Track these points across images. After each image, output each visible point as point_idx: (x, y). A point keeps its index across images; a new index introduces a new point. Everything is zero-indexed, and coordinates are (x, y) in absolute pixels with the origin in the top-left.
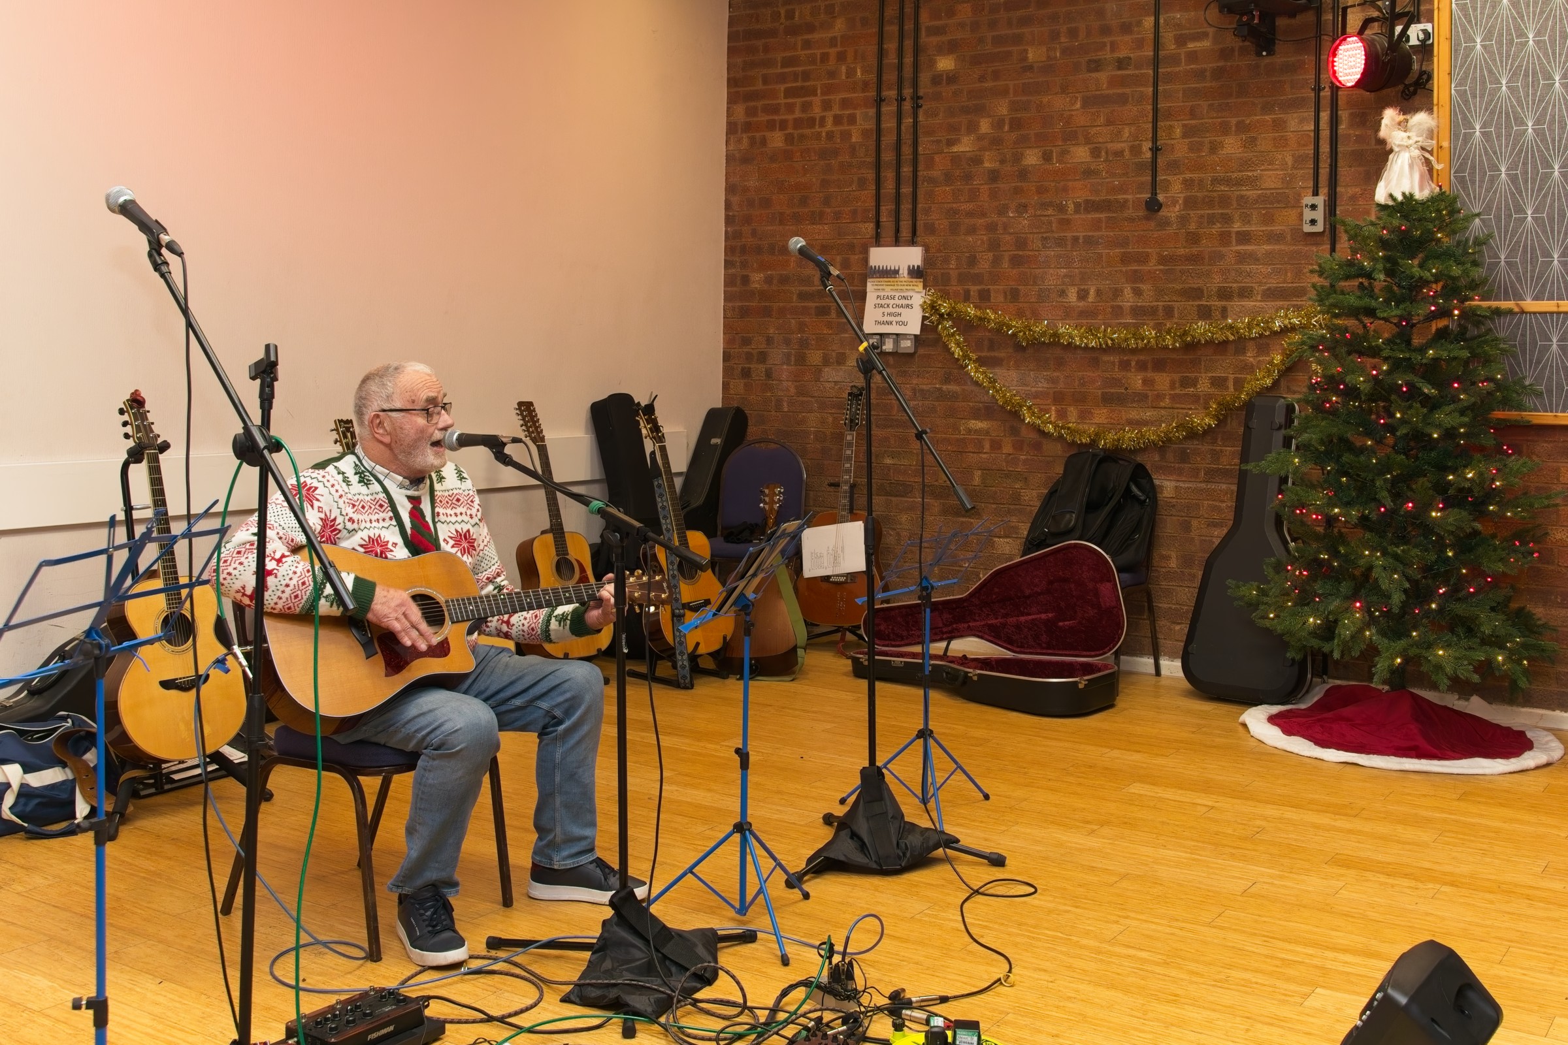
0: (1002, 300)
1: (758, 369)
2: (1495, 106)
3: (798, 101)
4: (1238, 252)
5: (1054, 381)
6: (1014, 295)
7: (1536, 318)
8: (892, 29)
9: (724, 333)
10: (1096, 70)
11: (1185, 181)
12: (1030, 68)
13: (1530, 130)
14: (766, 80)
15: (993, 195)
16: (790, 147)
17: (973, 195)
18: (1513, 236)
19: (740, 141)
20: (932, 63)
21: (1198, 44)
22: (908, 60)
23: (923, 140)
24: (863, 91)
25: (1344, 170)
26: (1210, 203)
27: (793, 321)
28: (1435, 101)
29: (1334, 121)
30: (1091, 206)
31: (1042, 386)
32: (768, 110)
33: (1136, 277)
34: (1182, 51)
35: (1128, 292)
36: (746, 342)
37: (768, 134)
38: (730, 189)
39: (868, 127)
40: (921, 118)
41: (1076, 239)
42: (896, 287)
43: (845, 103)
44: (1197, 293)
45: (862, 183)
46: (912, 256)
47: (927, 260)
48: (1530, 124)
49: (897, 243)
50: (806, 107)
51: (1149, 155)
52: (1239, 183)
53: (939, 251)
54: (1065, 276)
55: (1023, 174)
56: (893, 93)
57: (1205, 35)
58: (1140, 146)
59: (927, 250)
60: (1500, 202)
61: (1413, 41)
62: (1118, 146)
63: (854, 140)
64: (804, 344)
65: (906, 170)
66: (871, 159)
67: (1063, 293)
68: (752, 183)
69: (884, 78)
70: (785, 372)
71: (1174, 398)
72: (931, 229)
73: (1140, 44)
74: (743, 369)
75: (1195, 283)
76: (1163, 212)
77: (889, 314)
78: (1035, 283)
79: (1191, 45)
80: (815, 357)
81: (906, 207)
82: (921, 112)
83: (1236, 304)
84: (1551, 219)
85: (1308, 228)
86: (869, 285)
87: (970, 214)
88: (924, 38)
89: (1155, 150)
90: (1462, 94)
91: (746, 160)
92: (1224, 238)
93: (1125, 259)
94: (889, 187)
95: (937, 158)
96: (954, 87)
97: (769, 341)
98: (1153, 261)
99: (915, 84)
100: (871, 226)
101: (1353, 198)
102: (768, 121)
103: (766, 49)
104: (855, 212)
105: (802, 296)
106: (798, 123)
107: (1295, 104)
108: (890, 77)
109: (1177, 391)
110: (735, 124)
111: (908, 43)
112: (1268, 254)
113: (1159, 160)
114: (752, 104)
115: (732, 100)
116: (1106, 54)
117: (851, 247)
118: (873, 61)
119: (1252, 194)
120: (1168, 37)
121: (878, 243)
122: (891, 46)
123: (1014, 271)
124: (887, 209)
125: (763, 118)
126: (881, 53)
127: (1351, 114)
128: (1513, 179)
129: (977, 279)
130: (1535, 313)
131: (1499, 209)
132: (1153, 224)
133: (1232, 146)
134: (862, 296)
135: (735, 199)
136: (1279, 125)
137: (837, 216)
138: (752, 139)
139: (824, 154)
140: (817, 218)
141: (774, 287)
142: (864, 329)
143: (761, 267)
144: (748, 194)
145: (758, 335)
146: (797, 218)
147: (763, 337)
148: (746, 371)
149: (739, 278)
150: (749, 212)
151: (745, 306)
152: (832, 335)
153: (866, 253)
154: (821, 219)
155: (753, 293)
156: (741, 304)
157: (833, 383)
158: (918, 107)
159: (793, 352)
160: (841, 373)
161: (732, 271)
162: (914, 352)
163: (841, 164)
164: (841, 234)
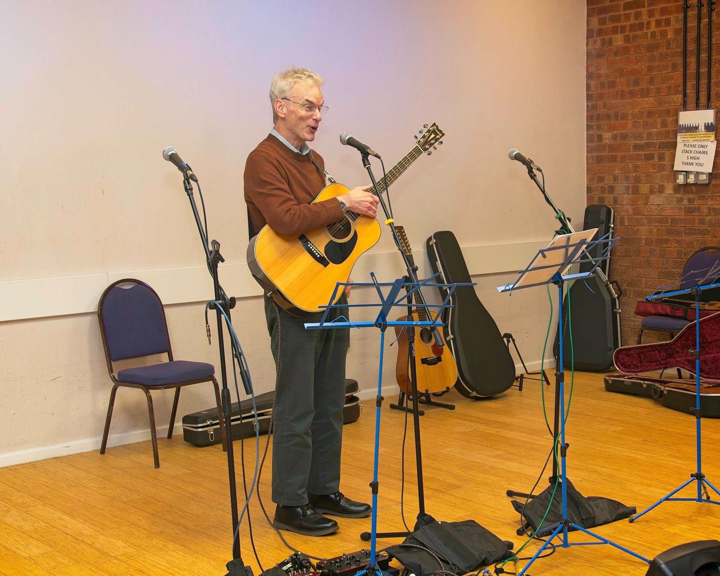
3: (632, 11)
9: (587, 175)
16: (626, 45)
19: (595, 42)
23: (716, 34)
24: (676, 1)
27: (630, 164)
32: (612, 19)
36: (601, 179)
37: (614, 37)
38: (589, 76)
39: (679, 27)
40: (714, 18)
42: (697, 139)
43: (663, 11)
45: (674, 67)
46: (707, 116)
47: (718, 118)
49: (697, 107)
50: (638, 15)
56: (695, 2)
59: (717, 112)
63: (669, 37)
64: (637, 180)
65: (704, 56)
66: (680, 50)
68: (603, 71)
70: (626, 199)
74: (599, 198)
77: (692, 158)
80: (644, 188)
81: (704, 82)
82: (714, 14)
86: (679, 137)
91: (599, 55)
94: (692, 68)
97: (615, 178)
100: (680, 96)
102: (613, 27)
104: (669, 88)
105: (637, 147)
106: (633, 27)
110: (592, 31)
114: (603, 16)
115: (590, 15)
117: (668, 111)
121: (685, 108)
124: (691, 83)
125: (610, 25)
134: (674, 145)
135: (593, 83)
137: (658, 91)
138: (603, 41)
139: (649, 48)
140: (645, 93)
141: (618, 142)
142: (675, 169)
143: (611, 128)
144: (601, 79)
145: (609, 175)
146: (632, 94)
147: (612, 176)
148: (602, 199)
149: (596, 137)
150: (600, 92)
151: (600, 155)
152: (656, 173)
153: (677, 115)
154: (647, 94)
155: (604, 146)
156: (598, 154)
157: (657, 206)
158: (712, 10)
159: (631, 185)
160: (662, 199)
161: (591, 132)
162: (709, 184)
163: (661, 54)
164: (660, 104)
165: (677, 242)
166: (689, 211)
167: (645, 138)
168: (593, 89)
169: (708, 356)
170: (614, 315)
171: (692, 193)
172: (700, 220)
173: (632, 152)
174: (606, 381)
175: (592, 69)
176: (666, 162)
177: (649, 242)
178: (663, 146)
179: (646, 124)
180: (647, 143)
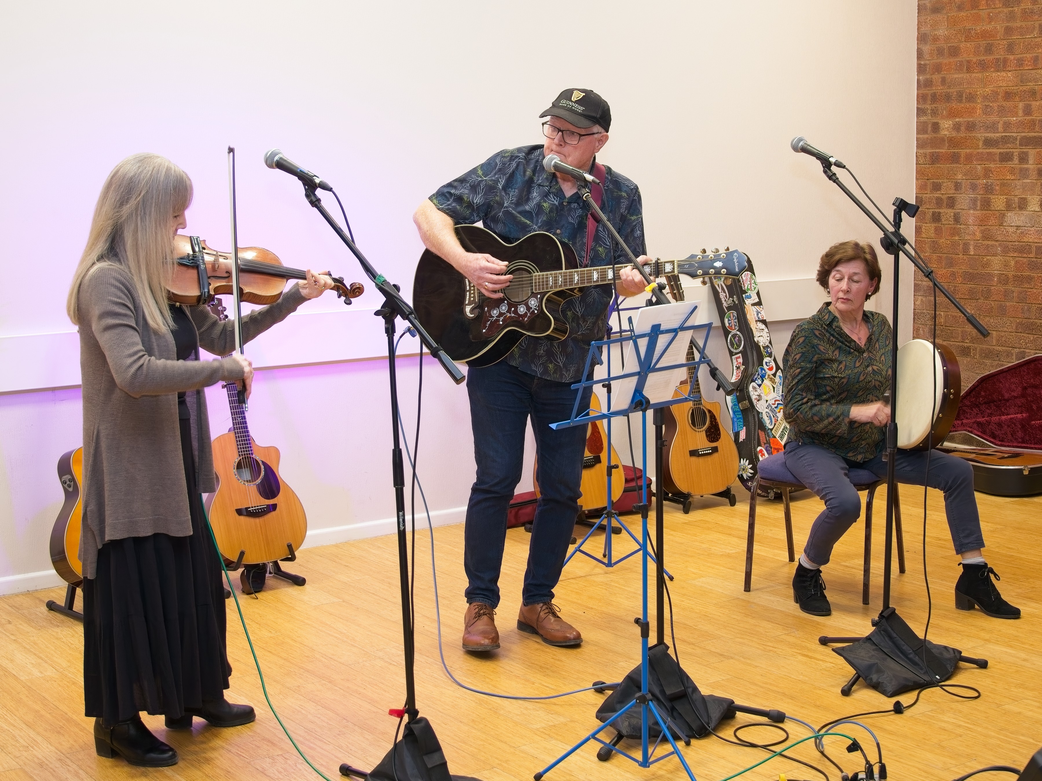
1: (947, 213)
9: (917, 179)
27: (979, 167)
36: (937, 187)
38: (922, 38)
64: (989, 189)
68: (942, 32)
70: (972, 216)
74: (934, 214)
80: (999, 202)
91: (936, 10)
97: (957, 186)
104: (1036, 59)
105: (988, 143)
117: (1033, 93)
135: (926, 48)
137: (1020, 63)
140: (1001, 65)
141: (962, 134)
143: (952, 114)
144: (938, 43)
145: (947, 180)
146: (983, 66)
147: (952, 182)
148: (937, 216)
149: (930, 126)
150: (939, 61)
151: (935, 152)
152: (1014, 181)
154: (1004, 66)
155: (943, 140)
156: (933, 151)
157: (1015, 228)
159: (979, 197)
160: (1022, 218)
161: (923, 119)
163: (1024, 12)
164: (1023, 81)
167: (1000, 129)
168: (927, 56)
173: (982, 150)
175: (926, 29)
176: (1031, 165)
177: (1004, 280)
178: (1026, 142)
179: (1002, 111)
180: (1003, 138)
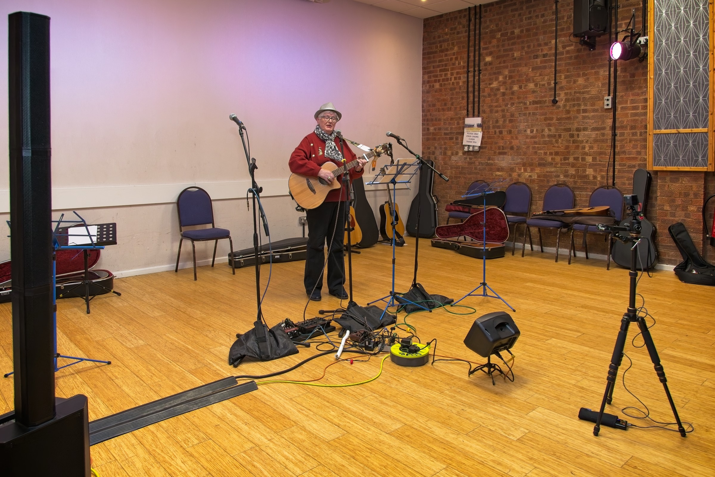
0: (506, 133)
2: (670, 63)
3: (444, 73)
4: (583, 116)
5: (523, 159)
6: (510, 132)
7: (684, 135)
8: (472, 49)
9: (422, 146)
10: (536, 58)
11: (565, 93)
12: (515, 59)
13: (682, 71)
14: (434, 67)
15: (503, 100)
16: (441, 88)
17: (497, 100)
18: (676, 107)
19: (426, 86)
20: (484, 59)
21: (570, 48)
22: (477, 58)
23: (481, 84)
24: (463, 69)
25: (618, 87)
26: (573, 100)
27: (442, 142)
28: (649, 63)
29: (616, 71)
30: (535, 103)
31: (519, 161)
32: (434, 76)
33: (549, 125)
34: (565, 50)
35: (546, 130)
36: (429, 148)
37: (435, 84)
38: (423, 101)
39: (465, 80)
40: (481, 76)
41: (530, 113)
42: (473, 130)
43: (458, 73)
44: (569, 130)
45: (463, 98)
46: (478, 120)
47: (483, 121)
48: (682, 69)
49: (474, 116)
50: (446, 75)
51: (553, 85)
52: (583, 93)
53: (487, 119)
54: (526, 125)
55: (513, 93)
56: (472, 69)
57: (572, 45)
58: (550, 82)
59: (482, 119)
60: (671, 96)
61: (642, 43)
62: (544, 82)
63: (460, 85)
64: (446, 149)
65: (476, 93)
66: (465, 90)
67: (525, 131)
68: (430, 99)
69: (470, 65)
70: (440, 157)
71: (561, 164)
72: (484, 112)
73: (550, 49)
74: (428, 157)
75: (568, 126)
76: (558, 104)
77: (471, 139)
78: (517, 128)
79: (567, 48)
80: (449, 153)
81: (476, 105)
82: (481, 75)
83: (582, 133)
84: (689, 101)
85: (606, 107)
86: (465, 130)
87: (496, 106)
88: (482, 51)
89: (555, 83)
90: (658, 60)
91: (428, 92)
92: (578, 111)
93: (546, 119)
94: (471, 99)
95: (486, 89)
96: (491, 66)
97: (435, 148)
98: (555, 120)
99: (479, 67)
100: (466, 112)
101: (622, 96)
103: (434, 57)
104: (461, 107)
105: (445, 134)
106: (443, 80)
107: (602, 66)
108: (471, 64)
109: (563, 162)
110: (425, 81)
111: (477, 53)
112: (593, 116)
113: (557, 87)
114: (430, 75)
115: (424, 74)
116: (540, 53)
117: (460, 118)
118: (466, 60)
119: (587, 96)
120: (560, 46)
121: (468, 116)
122: (472, 54)
123: (510, 124)
124: (470, 106)
125: (433, 79)
126: (469, 57)
127: (621, 68)
128: (676, 88)
129: (498, 127)
130: (683, 133)
131: (671, 98)
132: (555, 107)
133: (581, 81)
134: (463, 134)
135: (425, 104)
136: (597, 73)
137: (456, 108)
138: (430, 85)
139: (451, 89)
140: (449, 109)
141: (437, 131)
142: (463, 144)
143: (433, 125)
144: (429, 103)
145: (432, 146)
146: (443, 110)
148: (429, 157)
149: (426, 129)
150: (429, 108)
152: (454, 146)
153: (464, 119)
154: (450, 110)
155: (430, 133)
156: (427, 137)
157: (455, 161)
158: (480, 73)
159: (443, 151)
160: (457, 158)
161: (424, 127)
162: (479, 151)
163: (457, 92)
164: (456, 114)
165: (464, 178)
166: (470, 163)
167: (449, 130)
168: (425, 107)
169: (480, 230)
170: (435, 211)
171: (471, 155)
172: (475, 168)
173: (443, 136)
174: (432, 242)
175: (425, 98)
176: (459, 141)
178: (458, 133)
179: (450, 123)
180: (450, 132)
